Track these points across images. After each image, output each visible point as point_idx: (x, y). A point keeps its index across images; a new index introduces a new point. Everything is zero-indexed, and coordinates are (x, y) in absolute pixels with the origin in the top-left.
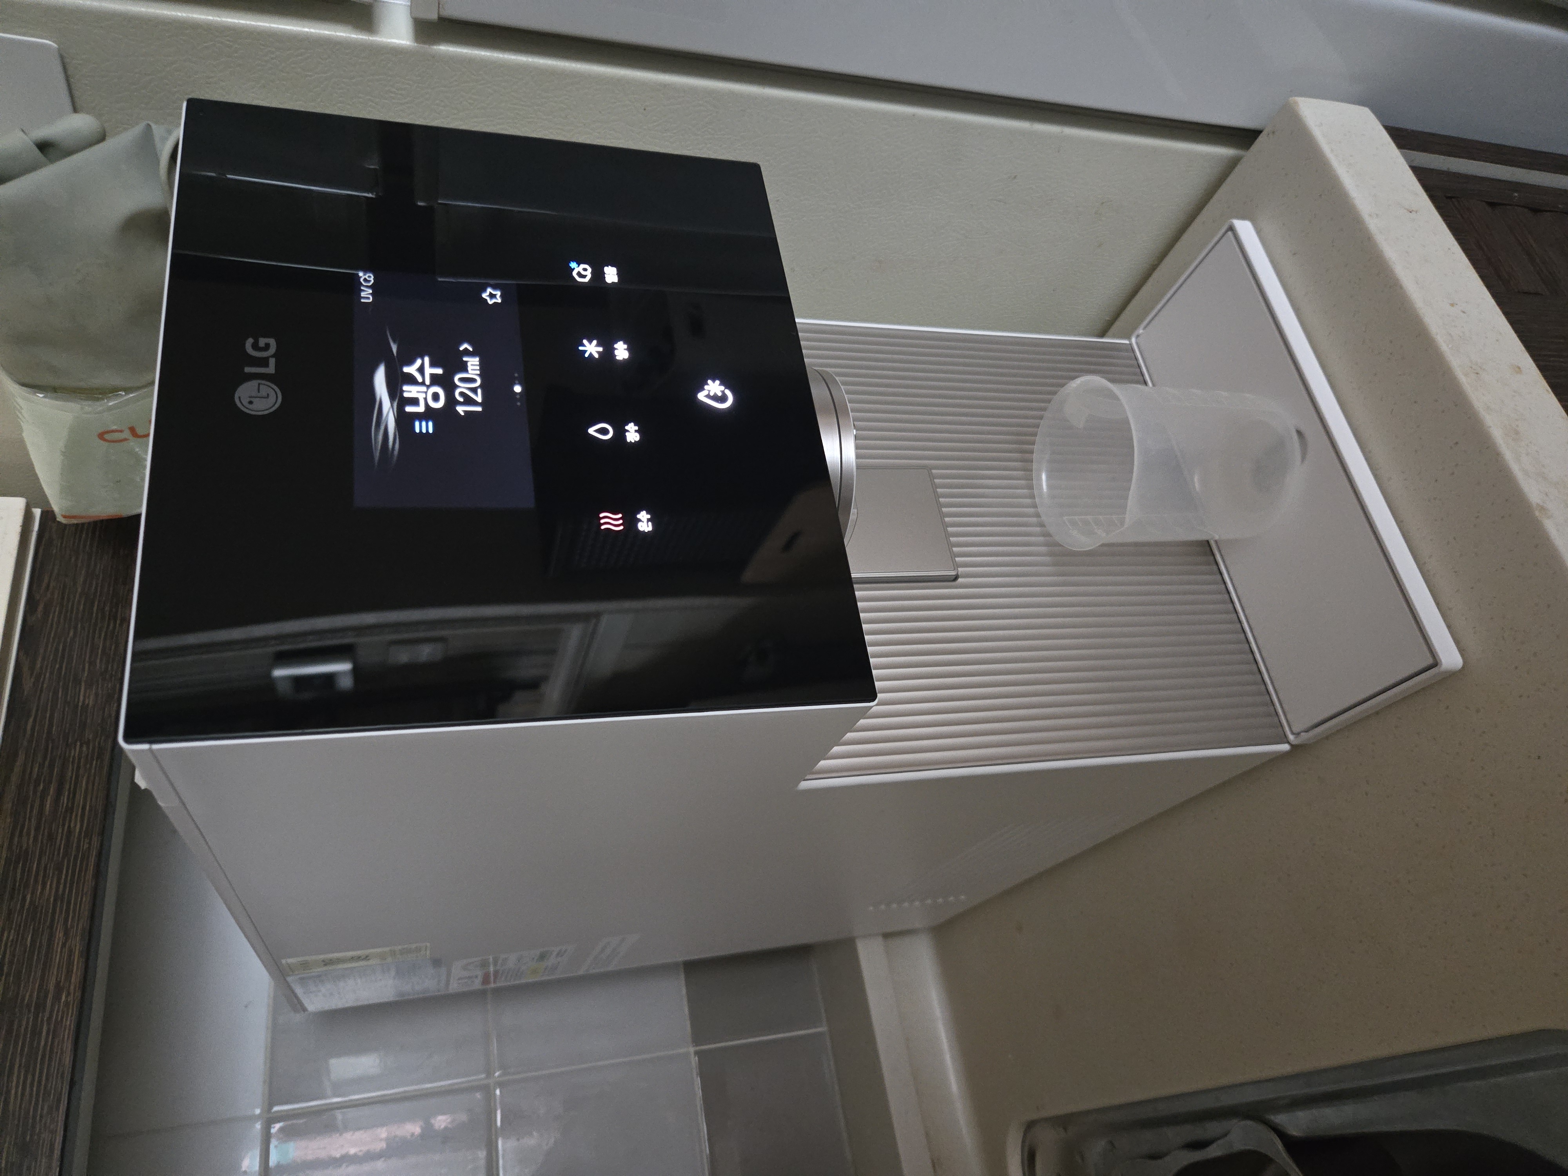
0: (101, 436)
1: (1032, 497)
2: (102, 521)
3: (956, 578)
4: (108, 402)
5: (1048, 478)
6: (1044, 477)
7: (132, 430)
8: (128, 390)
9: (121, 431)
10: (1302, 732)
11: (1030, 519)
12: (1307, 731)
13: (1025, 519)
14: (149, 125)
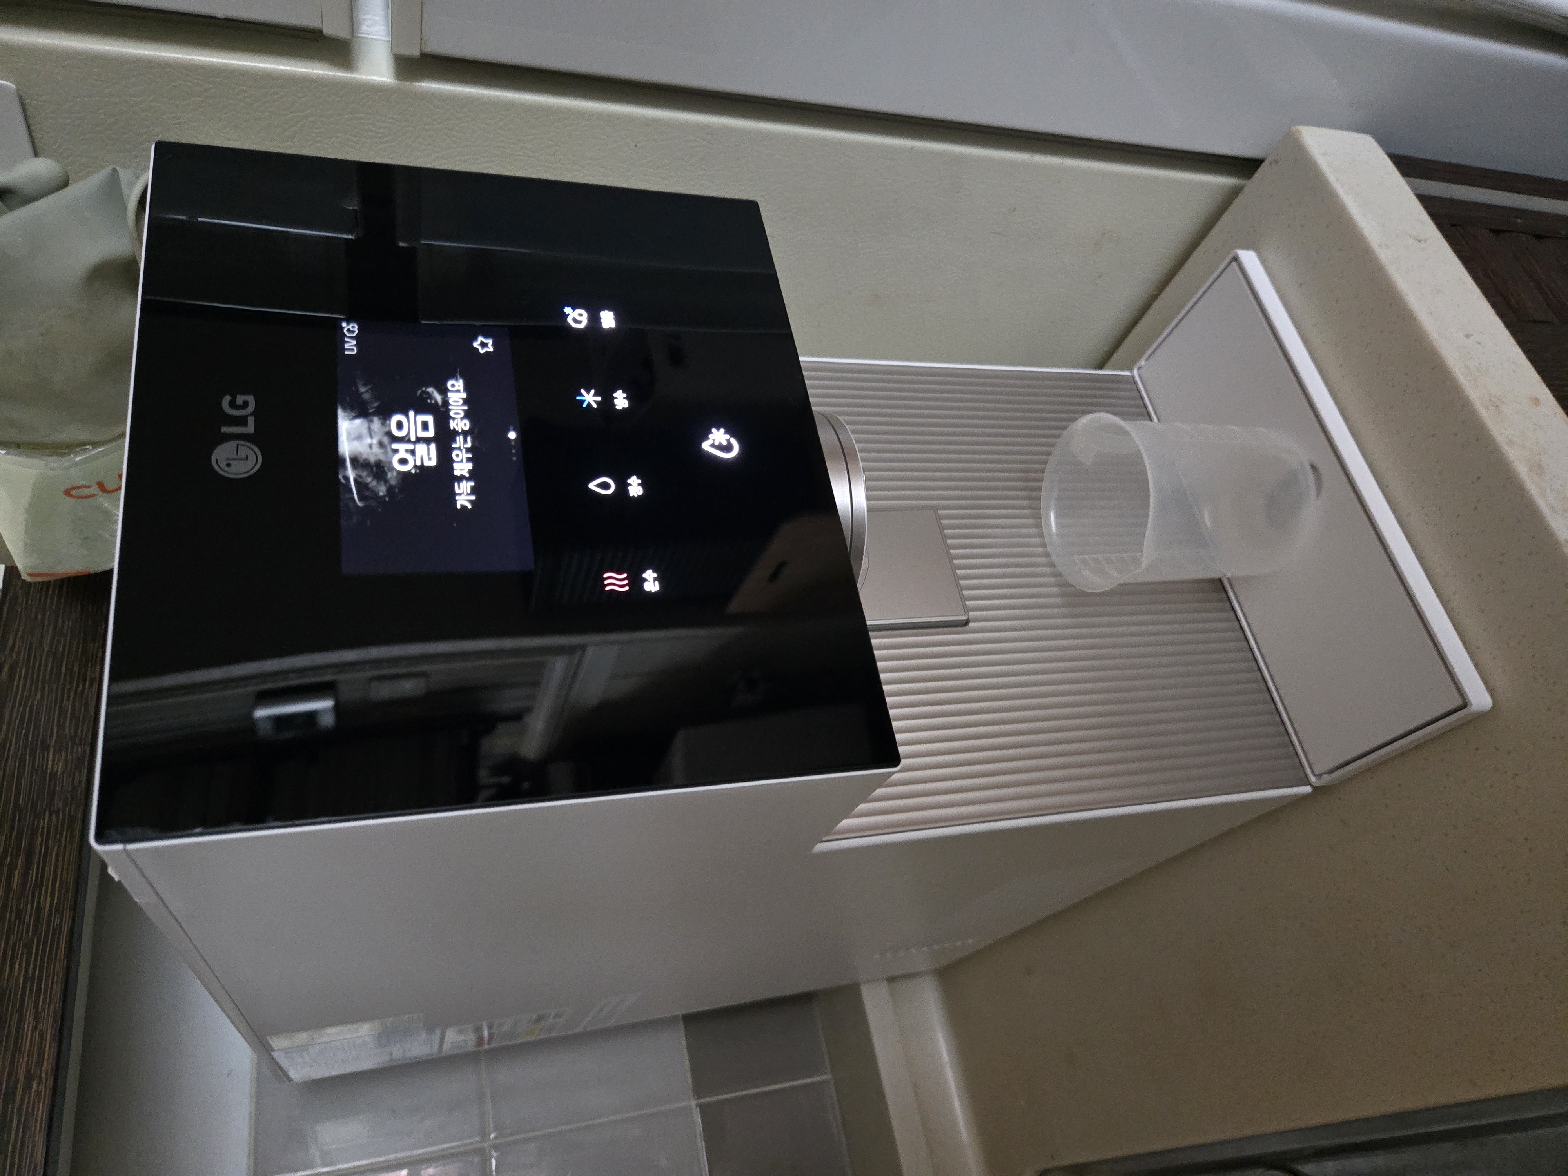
0: (68, 493)
1: (1041, 536)
2: (69, 579)
3: (966, 623)
4: (75, 457)
5: (1056, 516)
6: (1052, 516)
7: (101, 486)
8: (95, 444)
9: (89, 487)
10: (1325, 773)
11: (1039, 559)
12: (1330, 772)
13: (1033, 559)
14: (115, 169)
